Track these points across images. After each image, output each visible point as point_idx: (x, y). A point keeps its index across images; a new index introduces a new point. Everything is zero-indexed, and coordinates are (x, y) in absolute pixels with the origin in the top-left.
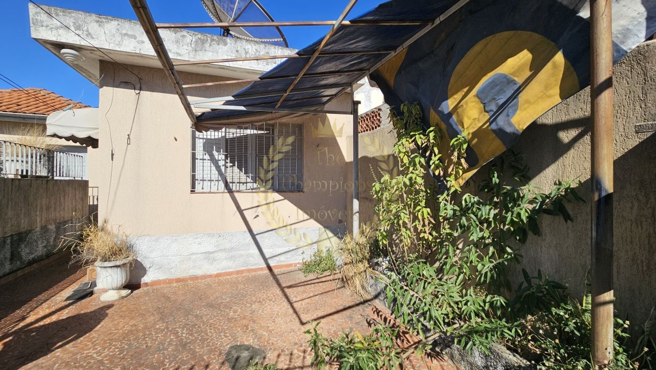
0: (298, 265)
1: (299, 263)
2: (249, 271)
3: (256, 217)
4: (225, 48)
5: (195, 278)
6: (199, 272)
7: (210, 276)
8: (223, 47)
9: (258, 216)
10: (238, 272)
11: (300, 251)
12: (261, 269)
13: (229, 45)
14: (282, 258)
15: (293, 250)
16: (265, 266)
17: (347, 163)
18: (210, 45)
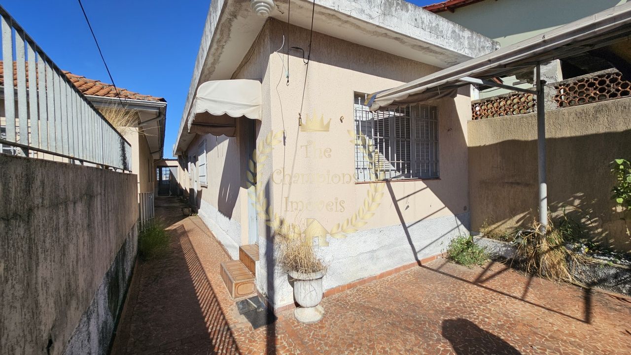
0: (439, 257)
1: (439, 255)
2: (405, 267)
3: (406, 209)
4: (407, 15)
5: (362, 282)
6: (365, 275)
7: (375, 278)
8: (405, 13)
9: (408, 207)
10: (397, 270)
11: (440, 241)
12: (413, 265)
13: (410, 11)
14: (427, 251)
15: (435, 241)
16: (415, 261)
17: (469, 148)
18: (396, 10)
